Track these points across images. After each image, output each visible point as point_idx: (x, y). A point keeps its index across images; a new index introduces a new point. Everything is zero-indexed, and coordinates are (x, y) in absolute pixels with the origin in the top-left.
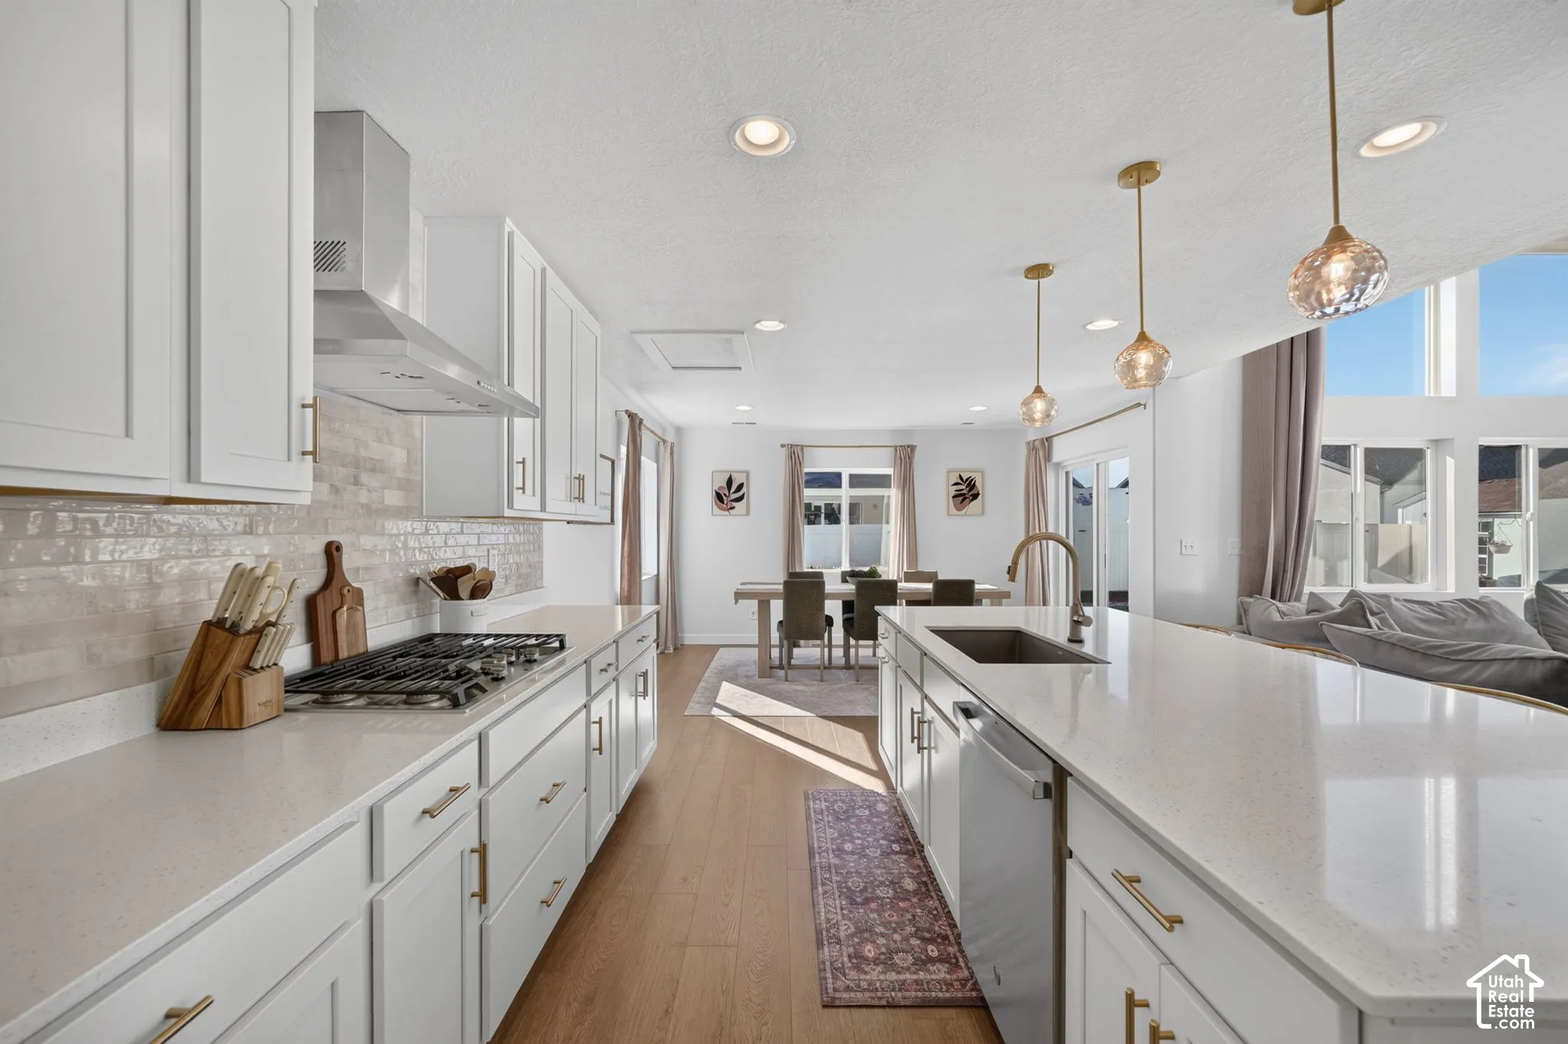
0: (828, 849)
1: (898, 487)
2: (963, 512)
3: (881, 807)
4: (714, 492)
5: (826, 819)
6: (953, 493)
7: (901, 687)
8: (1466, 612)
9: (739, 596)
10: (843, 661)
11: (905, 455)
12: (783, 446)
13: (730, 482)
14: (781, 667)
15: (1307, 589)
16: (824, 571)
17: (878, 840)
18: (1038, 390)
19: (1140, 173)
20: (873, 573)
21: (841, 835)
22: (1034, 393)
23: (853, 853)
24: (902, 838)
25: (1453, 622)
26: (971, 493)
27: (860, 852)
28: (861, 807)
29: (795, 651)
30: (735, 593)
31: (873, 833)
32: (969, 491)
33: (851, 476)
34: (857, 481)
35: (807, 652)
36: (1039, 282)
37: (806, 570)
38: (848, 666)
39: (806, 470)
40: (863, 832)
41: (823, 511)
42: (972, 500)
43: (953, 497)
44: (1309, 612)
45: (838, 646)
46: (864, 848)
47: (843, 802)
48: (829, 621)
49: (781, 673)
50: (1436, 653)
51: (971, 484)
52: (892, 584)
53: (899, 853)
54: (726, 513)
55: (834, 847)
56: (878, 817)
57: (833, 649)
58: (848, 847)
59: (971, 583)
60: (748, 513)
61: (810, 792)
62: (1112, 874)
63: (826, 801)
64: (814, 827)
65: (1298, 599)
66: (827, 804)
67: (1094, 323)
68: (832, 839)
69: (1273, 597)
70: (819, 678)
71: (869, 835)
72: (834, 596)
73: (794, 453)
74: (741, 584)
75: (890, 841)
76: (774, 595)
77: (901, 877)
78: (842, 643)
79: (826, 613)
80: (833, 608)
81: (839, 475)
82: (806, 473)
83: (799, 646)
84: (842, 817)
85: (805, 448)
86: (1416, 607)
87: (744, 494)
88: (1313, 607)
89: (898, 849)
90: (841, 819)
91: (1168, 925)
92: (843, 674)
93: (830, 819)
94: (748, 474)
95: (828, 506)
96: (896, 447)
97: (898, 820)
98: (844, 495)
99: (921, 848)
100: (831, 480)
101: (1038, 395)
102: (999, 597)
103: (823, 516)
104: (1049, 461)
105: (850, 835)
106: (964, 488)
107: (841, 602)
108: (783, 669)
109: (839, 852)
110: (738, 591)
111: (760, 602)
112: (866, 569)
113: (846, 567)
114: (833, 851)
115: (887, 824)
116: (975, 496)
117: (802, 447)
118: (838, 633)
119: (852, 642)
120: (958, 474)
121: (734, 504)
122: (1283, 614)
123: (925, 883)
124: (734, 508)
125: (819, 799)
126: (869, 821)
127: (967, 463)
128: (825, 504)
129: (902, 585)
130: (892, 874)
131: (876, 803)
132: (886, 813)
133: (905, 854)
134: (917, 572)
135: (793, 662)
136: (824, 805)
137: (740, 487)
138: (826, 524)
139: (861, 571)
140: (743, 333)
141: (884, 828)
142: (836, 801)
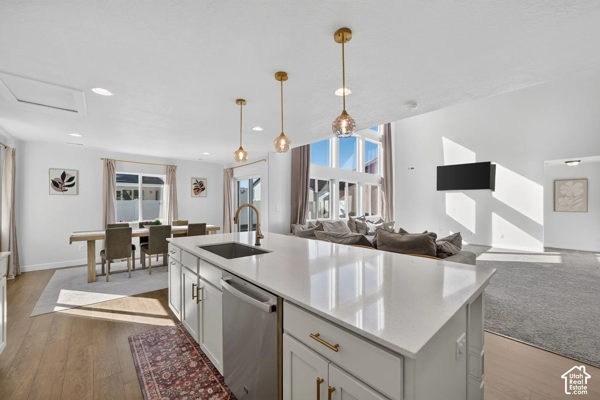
0: (147, 364)
1: (168, 184)
2: (198, 195)
3: (173, 332)
4: (51, 182)
5: (143, 348)
6: (194, 188)
7: (184, 274)
8: (338, 225)
9: (73, 239)
10: (141, 266)
11: (172, 170)
12: (102, 159)
13: (64, 176)
14: (103, 274)
15: (307, 221)
16: (129, 223)
17: (174, 349)
18: (241, 148)
19: (282, 76)
20: (158, 223)
21: (154, 354)
22: (239, 149)
23: (162, 361)
24: (186, 344)
25: (336, 228)
26: (201, 188)
27: (166, 359)
28: (162, 336)
29: (111, 264)
30: (70, 238)
31: (171, 346)
32: (201, 187)
33: (143, 177)
34: (146, 180)
35: (118, 264)
36: (241, 106)
37: (117, 223)
38: (144, 268)
39: (117, 173)
40: (166, 348)
41: (122, 193)
42: (202, 191)
43: (194, 189)
44: (309, 228)
45: (138, 259)
46: (167, 356)
47: (152, 336)
48: (134, 248)
49: (105, 278)
50: (338, 236)
51: (201, 184)
52: (169, 227)
53: (187, 351)
54: (61, 193)
55: (151, 361)
56: (172, 337)
57: (136, 261)
58: (159, 358)
59: (204, 225)
60: (78, 193)
61: (132, 337)
62: (311, 336)
63: (142, 339)
64: (137, 354)
65: (306, 224)
66: (143, 340)
67: (255, 128)
68: (149, 358)
69: (300, 223)
70: (128, 276)
71: (169, 348)
72: (135, 235)
73: (110, 163)
74: (73, 233)
75: (180, 347)
76: (99, 237)
77: (189, 362)
78: (140, 257)
79: (132, 244)
80: (136, 241)
81: (137, 177)
82: (117, 175)
83: (113, 262)
84: (152, 344)
85: (116, 161)
86: (330, 224)
87: (75, 182)
88: (310, 226)
89: (185, 349)
90: (153, 345)
91: (336, 350)
92: (141, 272)
93: (146, 347)
94: (78, 172)
95: (124, 191)
96: (167, 166)
97: (183, 335)
98: (139, 186)
99: (197, 345)
100: (133, 179)
101: (241, 150)
102: (215, 230)
103: (122, 196)
104: (232, 177)
105: (159, 352)
106: (198, 185)
107: (139, 237)
108: (105, 275)
109: (154, 363)
110: (72, 237)
111: (89, 242)
112: (153, 221)
113: (141, 220)
114: (151, 363)
115: (178, 339)
116: (203, 189)
117: (115, 161)
118: (138, 253)
119: (147, 255)
120: (196, 180)
121: (66, 188)
122: (303, 229)
123: (201, 361)
124: (67, 190)
125: (139, 339)
126: (167, 341)
127: (200, 176)
128: (123, 190)
129: (174, 228)
130: (184, 362)
131: (170, 331)
132: (176, 334)
133: (189, 350)
134: (178, 221)
135: (111, 271)
136: (141, 341)
137: (72, 179)
138: (123, 200)
139: (152, 222)
140: (82, 91)
141: (176, 341)
142: (148, 337)
